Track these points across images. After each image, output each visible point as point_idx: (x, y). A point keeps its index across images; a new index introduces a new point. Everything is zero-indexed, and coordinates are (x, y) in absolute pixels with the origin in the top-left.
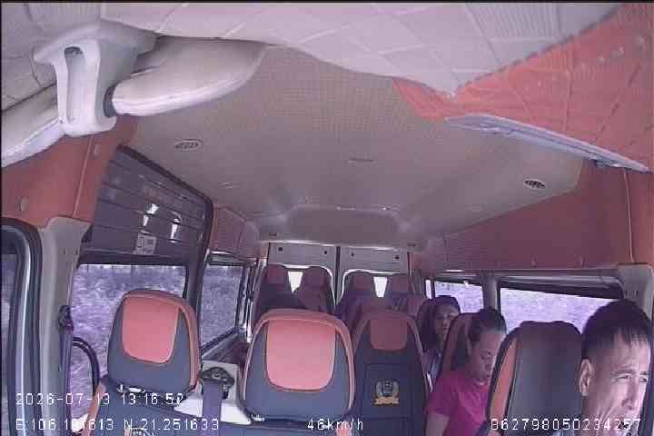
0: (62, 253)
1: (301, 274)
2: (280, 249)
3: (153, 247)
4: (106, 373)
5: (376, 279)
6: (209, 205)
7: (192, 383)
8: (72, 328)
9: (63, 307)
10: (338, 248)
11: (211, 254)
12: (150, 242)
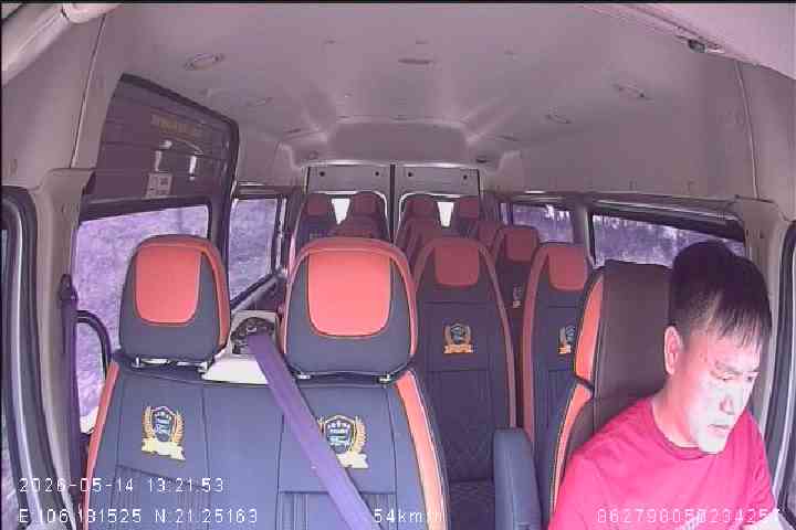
0: (59, 210)
1: (348, 201)
2: (322, 174)
3: (167, 187)
4: (119, 347)
5: (439, 204)
6: (233, 129)
7: (222, 342)
8: (76, 300)
9: (64, 276)
10: (393, 167)
11: (238, 187)
12: (164, 182)
